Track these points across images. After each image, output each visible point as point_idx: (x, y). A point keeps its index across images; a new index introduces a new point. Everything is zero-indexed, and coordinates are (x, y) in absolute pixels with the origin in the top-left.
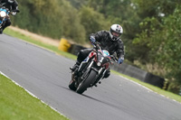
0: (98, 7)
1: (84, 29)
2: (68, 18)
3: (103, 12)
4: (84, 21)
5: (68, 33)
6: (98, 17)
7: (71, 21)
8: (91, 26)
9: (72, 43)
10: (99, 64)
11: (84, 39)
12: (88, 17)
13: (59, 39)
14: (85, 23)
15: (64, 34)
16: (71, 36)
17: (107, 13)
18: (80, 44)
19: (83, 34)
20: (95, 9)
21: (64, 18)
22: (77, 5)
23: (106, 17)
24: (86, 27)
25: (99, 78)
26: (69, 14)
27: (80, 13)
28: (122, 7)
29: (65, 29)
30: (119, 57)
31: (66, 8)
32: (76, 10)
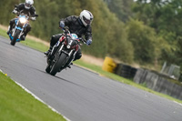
0: (148, 20)
1: (132, 47)
2: (113, 33)
3: (154, 26)
4: (131, 36)
5: (113, 50)
6: (148, 32)
7: (117, 37)
8: (140, 43)
9: (119, 62)
10: (68, 47)
11: (133, 57)
12: (136, 31)
13: (103, 57)
14: (133, 39)
15: (109, 52)
16: (116, 54)
17: (159, 28)
18: (127, 64)
19: (131, 52)
20: (145, 23)
21: (109, 32)
22: (124, 18)
23: (158, 32)
24: (134, 44)
25: (70, 60)
26: (115, 28)
27: (128, 28)
28: (176, 20)
29: (110, 45)
30: (87, 39)
31: (111, 21)
32: (122, 24)
